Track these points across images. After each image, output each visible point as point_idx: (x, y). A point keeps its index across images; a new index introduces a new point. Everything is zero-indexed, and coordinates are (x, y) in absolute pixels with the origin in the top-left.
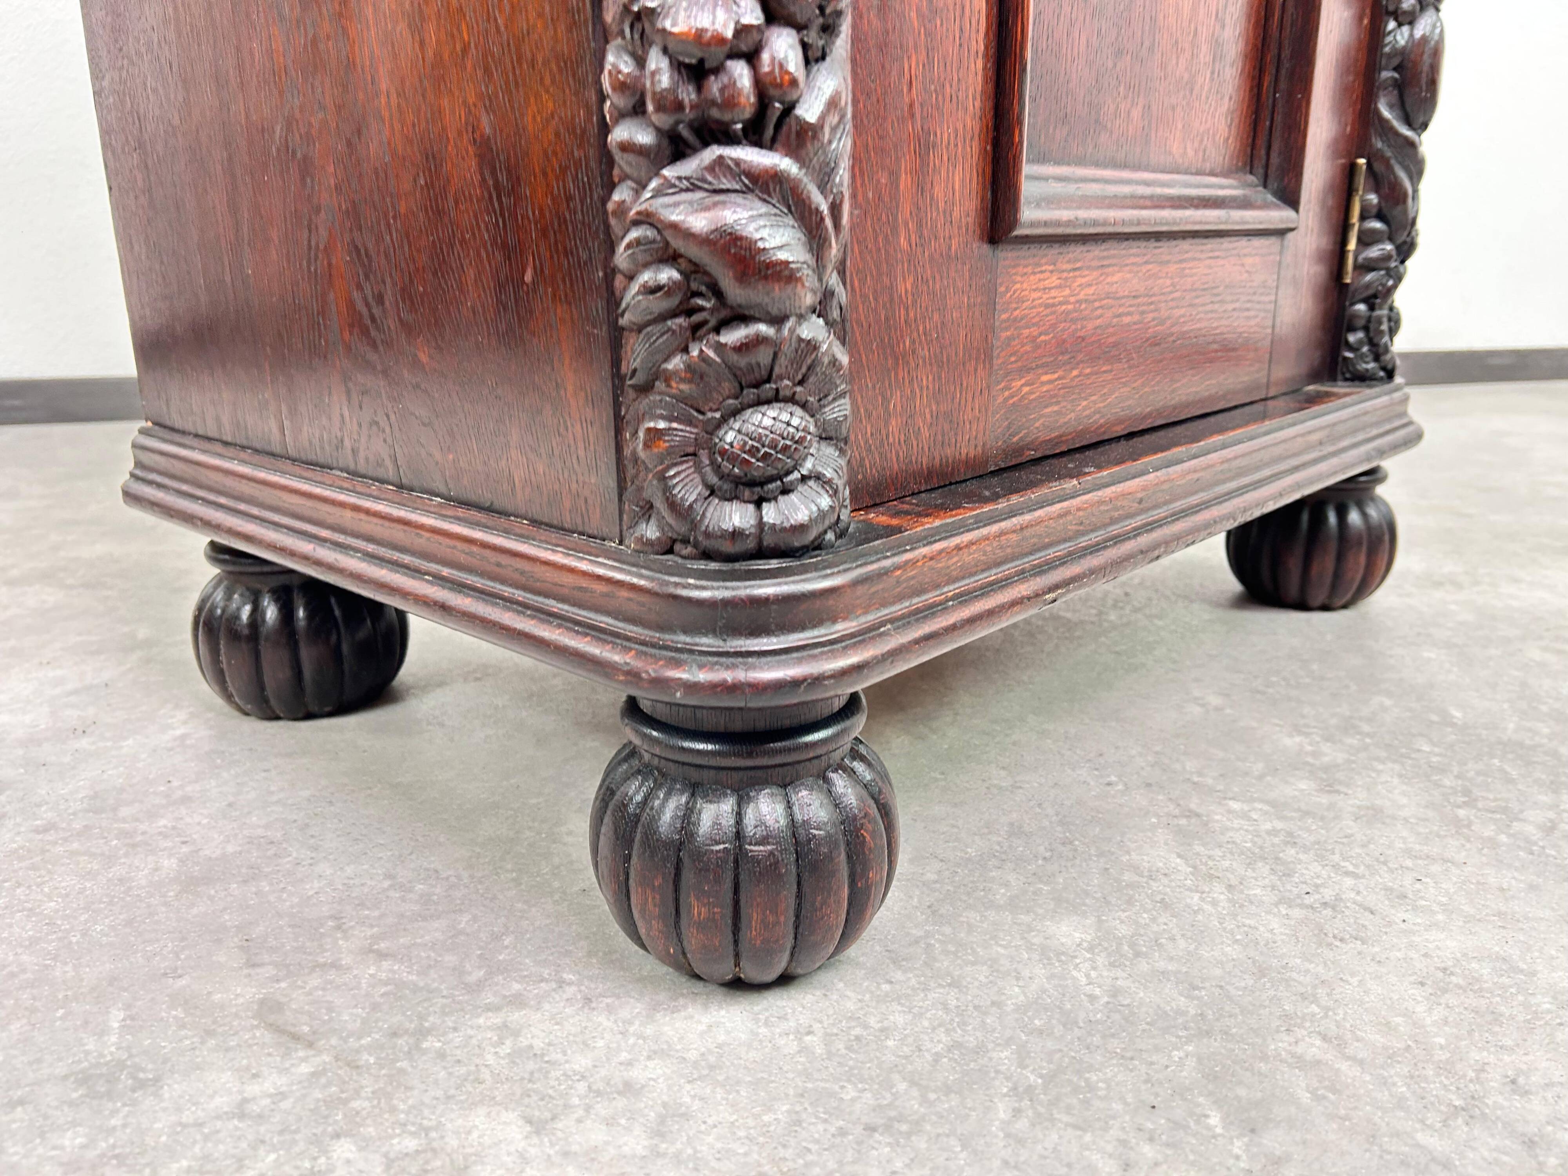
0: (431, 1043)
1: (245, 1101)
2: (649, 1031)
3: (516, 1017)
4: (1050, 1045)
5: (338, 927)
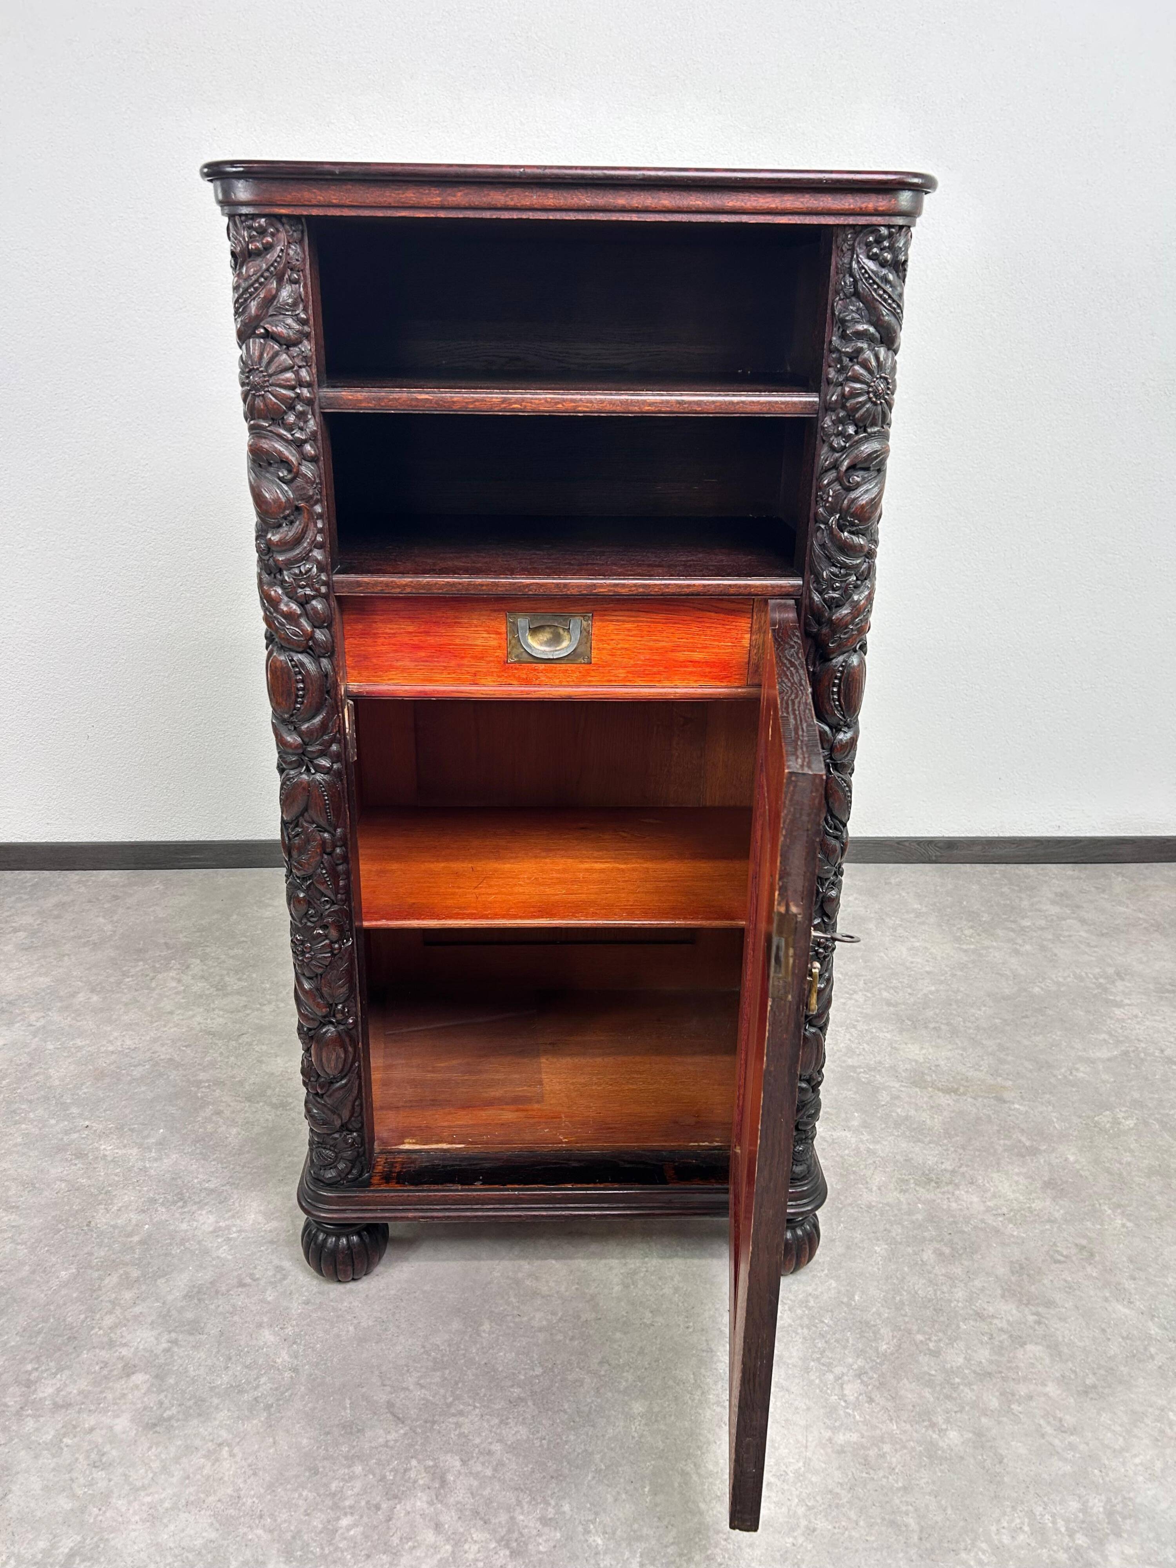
0: (436, 1427)
1: (387, 1441)
2: (498, 1431)
3: (461, 1419)
4: (613, 1454)
5: (408, 1371)
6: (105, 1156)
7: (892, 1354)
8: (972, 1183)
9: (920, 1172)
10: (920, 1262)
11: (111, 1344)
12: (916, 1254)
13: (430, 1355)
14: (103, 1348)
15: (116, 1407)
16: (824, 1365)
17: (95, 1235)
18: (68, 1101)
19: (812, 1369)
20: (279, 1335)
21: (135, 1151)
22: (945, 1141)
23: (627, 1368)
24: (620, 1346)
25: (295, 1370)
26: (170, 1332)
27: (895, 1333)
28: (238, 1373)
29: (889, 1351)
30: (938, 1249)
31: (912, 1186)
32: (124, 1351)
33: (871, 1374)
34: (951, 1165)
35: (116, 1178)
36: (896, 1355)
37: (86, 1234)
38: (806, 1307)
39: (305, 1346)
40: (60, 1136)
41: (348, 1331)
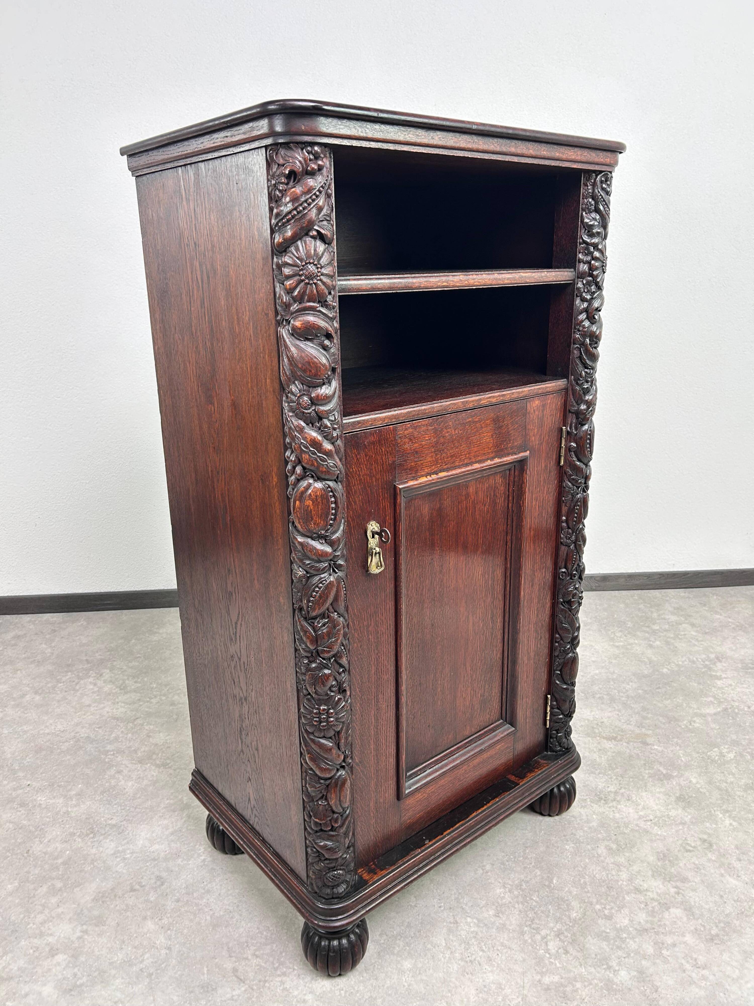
0: (267, 985)
1: (233, 996)
2: (310, 986)
3: (284, 978)
4: (390, 999)
5: (247, 946)
6: (40, 804)
7: (580, 919)
8: (629, 800)
9: (594, 794)
10: (596, 855)
11: (42, 935)
12: (593, 850)
13: (262, 934)
14: (36, 938)
15: (44, 978)
16: (534, 929)
17: (32, 859)
18: (17, 768)
19: (526, 933)
20: (158, 924)
21: (61, 800)
22: (610, 772)
23: (399, 937)
24: (394, 922)
25: (169, 948)
26: (82, 925)
27: (582, 905)
28: (129, 952)
29: (577, 917)
30: (608, 846)
31: (589, 803)
32: (50, 939)
33: (566, 933)
34: (614, 788)
35: (48, 820)
36: (583, 920)
37: (26, 858)
38: (520, 889)
39: (176, 931)
40: (10, 792)
41: (206, 920)
